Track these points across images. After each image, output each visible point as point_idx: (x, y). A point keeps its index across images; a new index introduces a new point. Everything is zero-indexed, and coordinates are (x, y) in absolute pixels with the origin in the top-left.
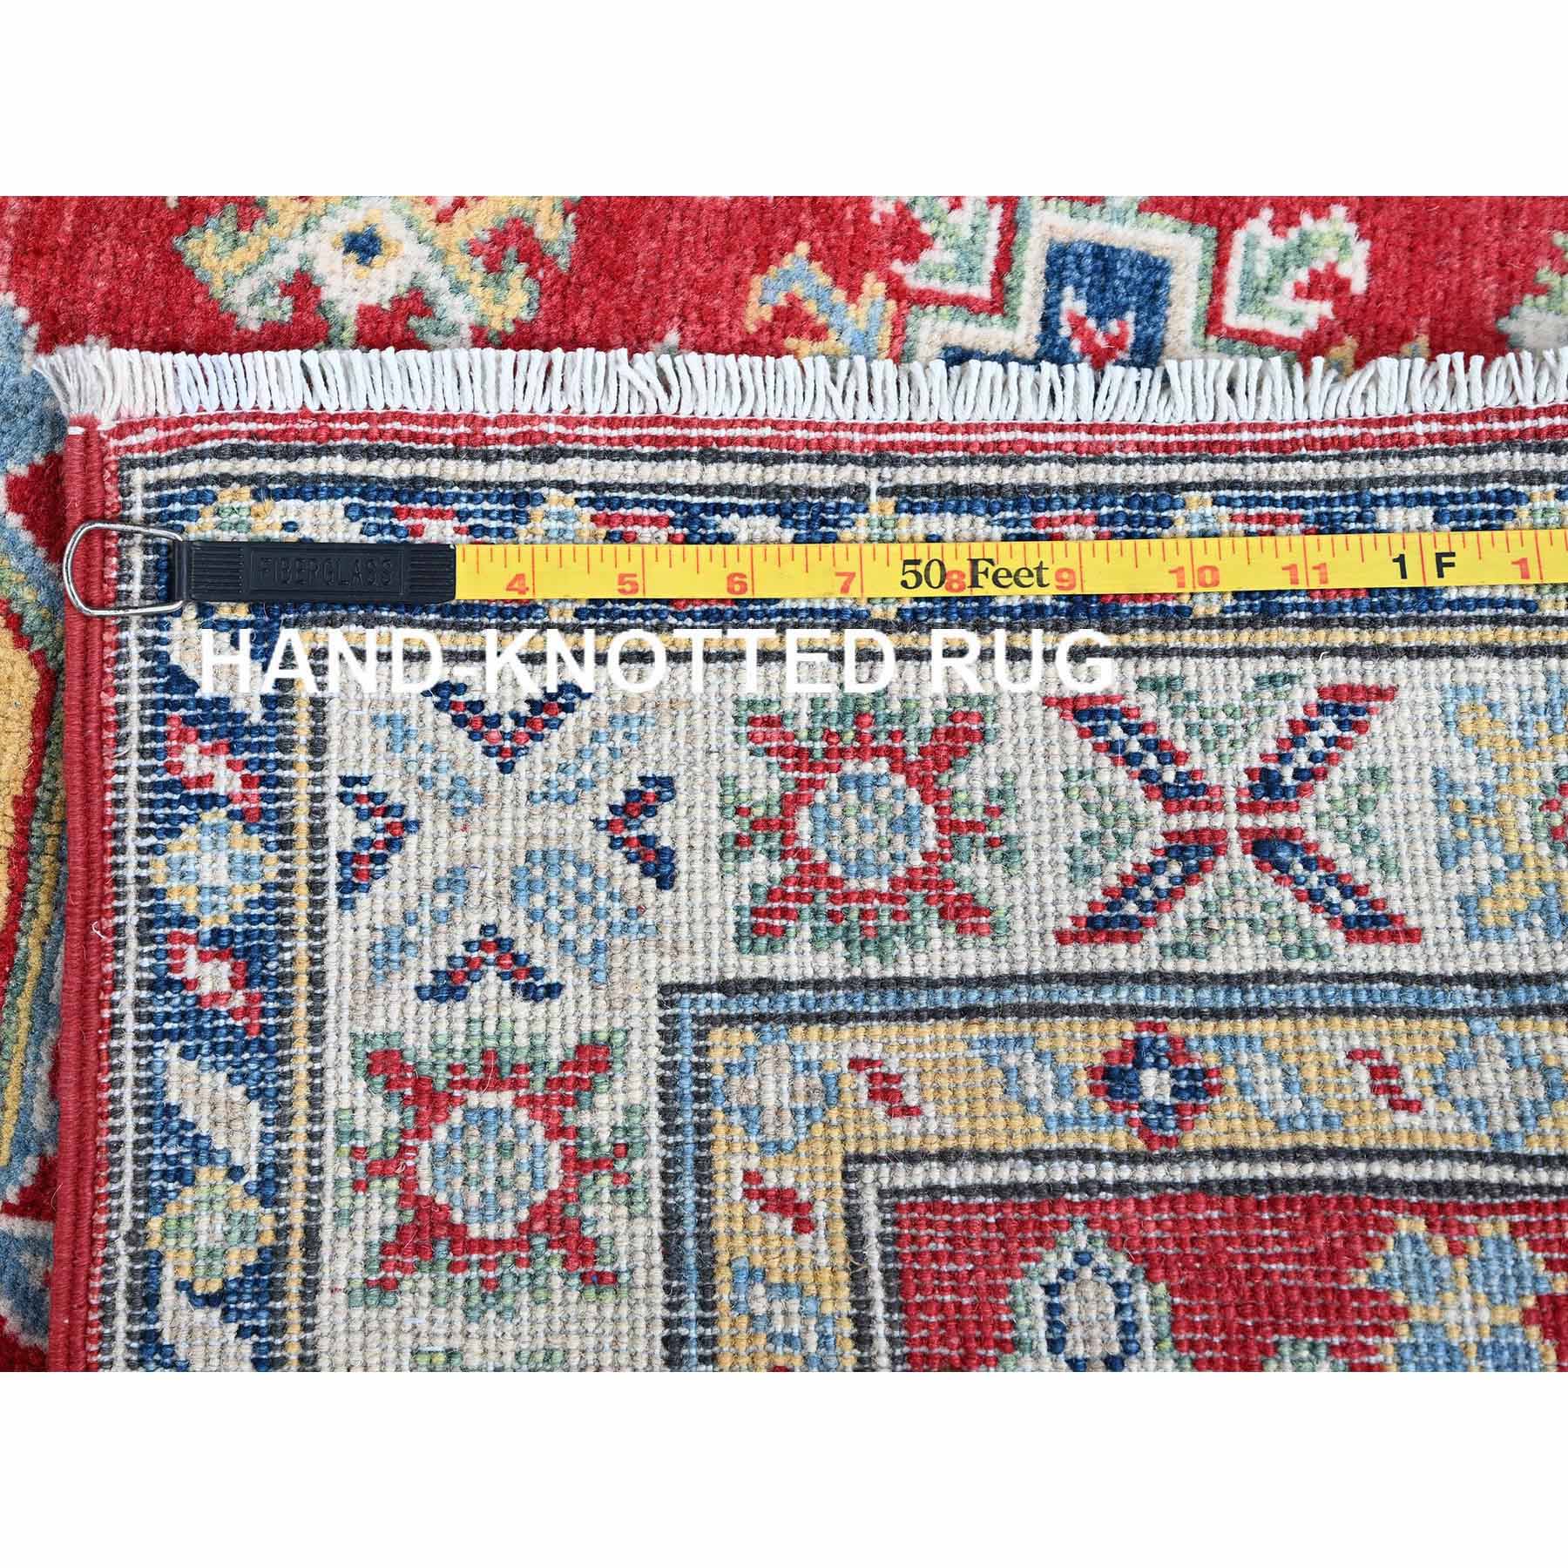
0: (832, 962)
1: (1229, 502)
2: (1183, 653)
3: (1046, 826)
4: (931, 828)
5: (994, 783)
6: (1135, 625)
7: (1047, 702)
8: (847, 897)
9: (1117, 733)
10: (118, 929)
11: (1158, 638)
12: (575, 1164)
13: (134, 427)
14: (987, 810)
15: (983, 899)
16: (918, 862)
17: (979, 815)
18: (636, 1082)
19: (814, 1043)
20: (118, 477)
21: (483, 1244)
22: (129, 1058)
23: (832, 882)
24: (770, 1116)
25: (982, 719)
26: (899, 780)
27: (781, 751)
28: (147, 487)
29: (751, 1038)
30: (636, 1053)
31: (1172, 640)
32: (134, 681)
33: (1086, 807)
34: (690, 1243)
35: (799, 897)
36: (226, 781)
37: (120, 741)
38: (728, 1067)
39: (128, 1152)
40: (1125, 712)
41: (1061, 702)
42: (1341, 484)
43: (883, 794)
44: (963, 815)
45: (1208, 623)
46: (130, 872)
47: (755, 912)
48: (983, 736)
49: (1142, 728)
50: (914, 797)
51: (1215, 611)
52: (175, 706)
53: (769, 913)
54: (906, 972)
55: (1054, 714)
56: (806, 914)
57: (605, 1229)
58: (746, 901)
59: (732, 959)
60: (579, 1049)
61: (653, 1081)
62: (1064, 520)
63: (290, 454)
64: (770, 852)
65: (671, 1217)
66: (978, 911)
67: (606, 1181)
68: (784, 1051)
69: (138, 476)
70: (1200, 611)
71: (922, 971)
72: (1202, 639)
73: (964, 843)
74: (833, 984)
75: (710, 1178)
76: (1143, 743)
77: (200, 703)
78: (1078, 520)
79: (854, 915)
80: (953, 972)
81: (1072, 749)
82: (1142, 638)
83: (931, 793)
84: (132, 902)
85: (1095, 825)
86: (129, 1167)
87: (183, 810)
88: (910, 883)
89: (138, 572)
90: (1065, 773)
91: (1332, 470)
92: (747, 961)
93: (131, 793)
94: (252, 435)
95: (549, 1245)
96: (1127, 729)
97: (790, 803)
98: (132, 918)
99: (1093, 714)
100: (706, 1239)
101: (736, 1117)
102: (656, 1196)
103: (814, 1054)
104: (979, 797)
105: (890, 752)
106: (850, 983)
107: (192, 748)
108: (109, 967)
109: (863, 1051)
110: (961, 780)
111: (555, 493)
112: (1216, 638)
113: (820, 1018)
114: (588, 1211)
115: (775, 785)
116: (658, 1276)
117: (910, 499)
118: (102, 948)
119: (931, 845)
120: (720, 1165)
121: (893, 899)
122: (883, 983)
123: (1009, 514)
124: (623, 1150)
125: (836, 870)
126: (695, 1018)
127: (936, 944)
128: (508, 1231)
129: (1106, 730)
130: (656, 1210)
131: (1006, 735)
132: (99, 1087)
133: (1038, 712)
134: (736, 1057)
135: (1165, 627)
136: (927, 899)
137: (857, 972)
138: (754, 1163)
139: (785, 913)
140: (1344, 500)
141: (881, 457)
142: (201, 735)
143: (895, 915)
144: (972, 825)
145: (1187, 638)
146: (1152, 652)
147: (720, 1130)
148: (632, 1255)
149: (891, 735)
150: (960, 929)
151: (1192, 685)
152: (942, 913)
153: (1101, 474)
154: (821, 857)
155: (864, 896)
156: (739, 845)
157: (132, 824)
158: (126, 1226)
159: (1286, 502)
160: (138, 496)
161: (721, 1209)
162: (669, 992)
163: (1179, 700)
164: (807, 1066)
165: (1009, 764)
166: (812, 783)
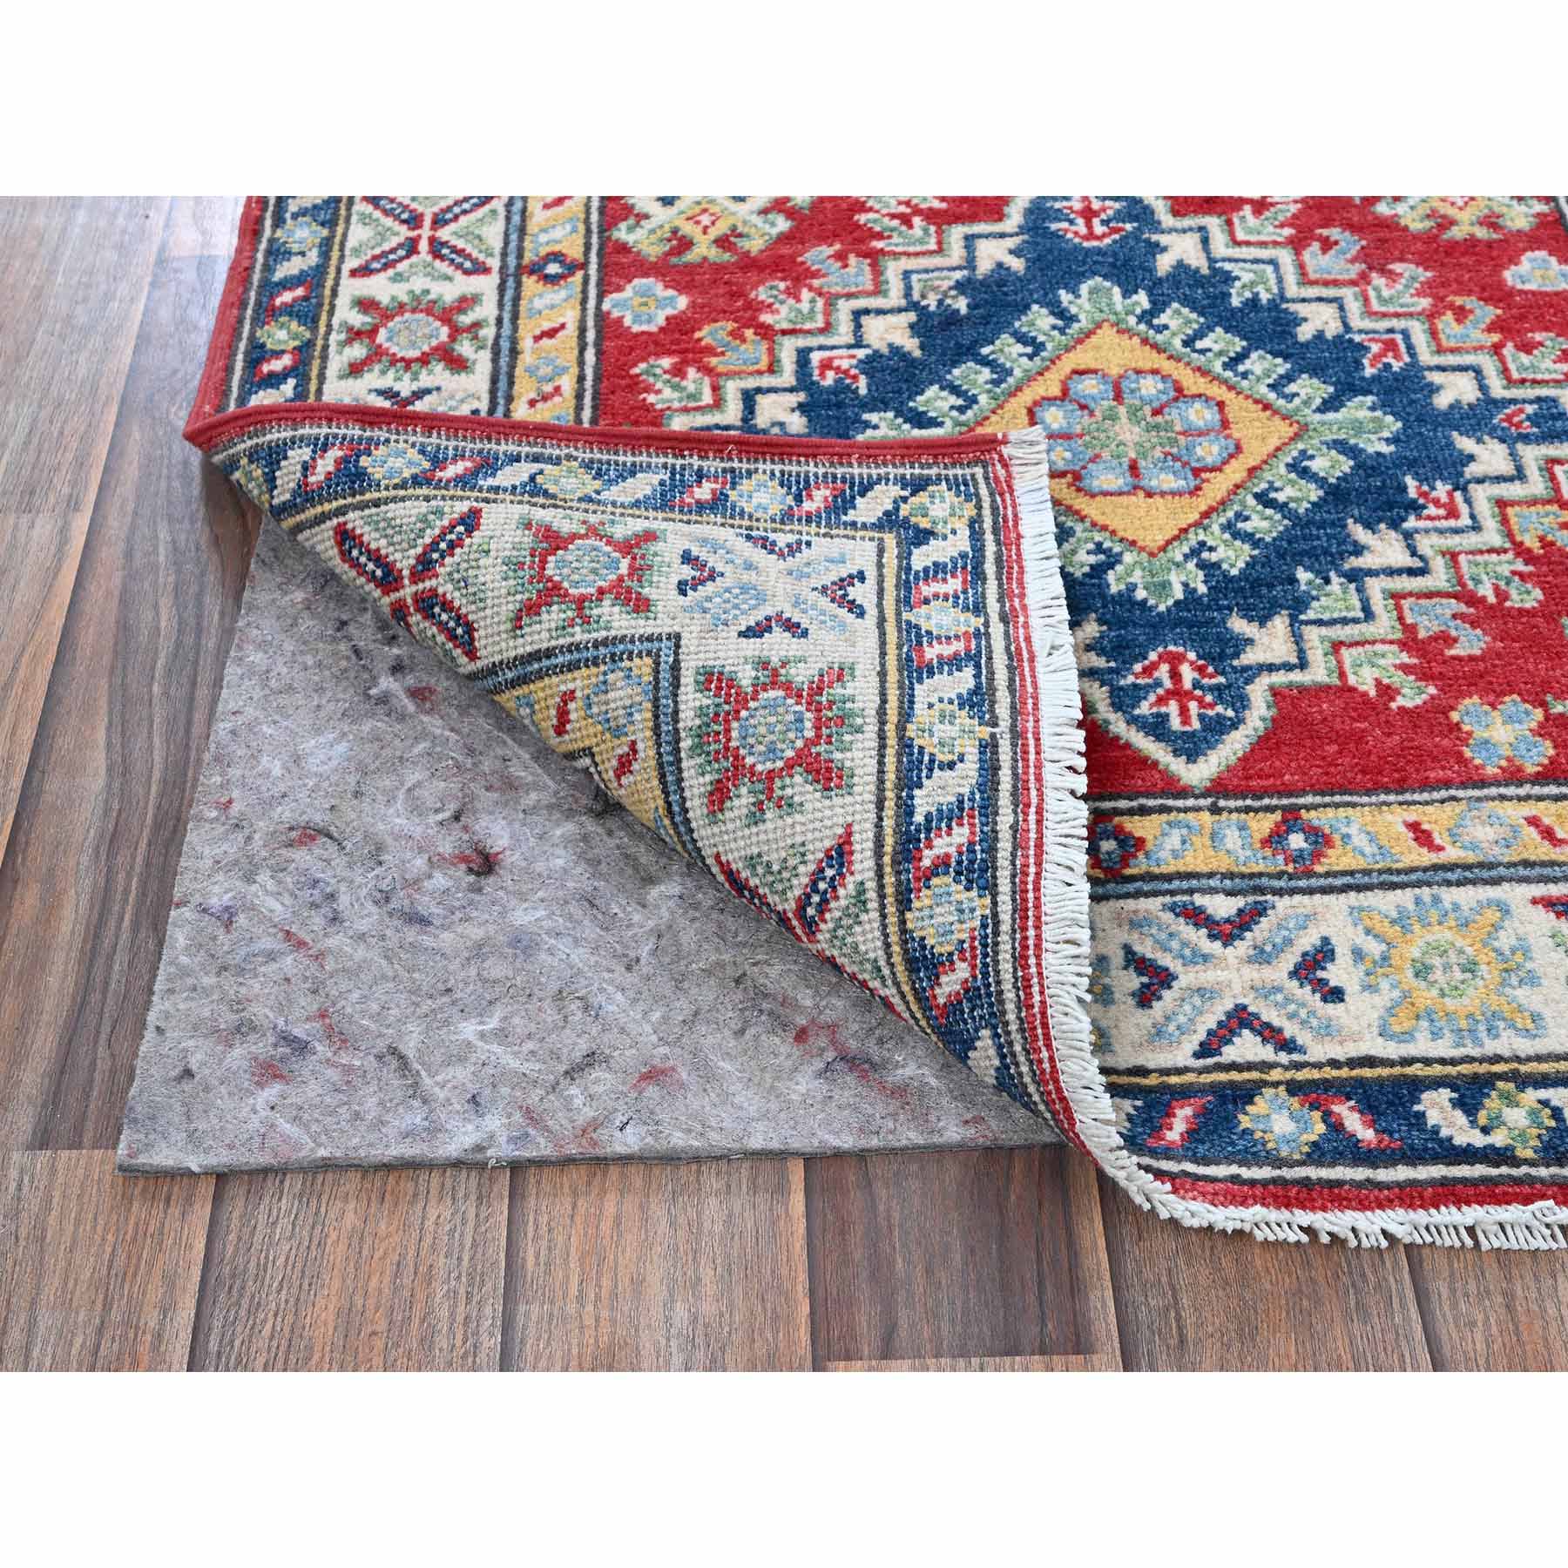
0: (688, 718)
1: (984, 926)
2: (883, 907)
3: (771, 836)
4: (769, 765)
5: (797, 799)
6: (899, 873)
7: (850, 825)
8: (727, 721)
9: (829, 873)
10: (730, 459)
11: (889, 890)
12: (581, 602)
13: (1005, 466)
14: (781, 798)
15: (728, 804)
16: (749, 761)
17: (779, 793)
18: (624, 623)
19: (643, 717)
20: (976, 462)
21: (544, 562)
22: (662, 460)
23: (737, 712)
24: (603, 697)
25: (838, 787)
26: (799, 744)
27: (822, 681)
28: (973, 475)
29: (646, 679)
30: (642, 622)
31: (889, 900)
32: (865, 471)
33: (785, 860)
34: (536, 666)
35: (729, 695)
36: (808, 506)
37: (832, 464)
38: (630, 669)
39: (613, 458)
40: (842, 876)
41: (849, 834)
42: (1001, 1002)
43: (791, 735)
44: (778, 783)
45: (903, 922)
46: (761, 466)
47: (721, 673)
48: (828, 789)
49: (834, 888)
50: (790, 753)
51: (910, 925)
52: (851, 488)
53: (720, 680)
54: (684, 764)
55: (840, 831)
56: (717, 700)
57: (545, 616)
58: (727, 669)
59: (693, 664)
60: (648, 600)
61: (624, 632)
62: (972, 825)
63: (995, 531)
64: (757, 678)
65: (549, 653)
66: (722, 802)
67: (570, 614)
68: (638, 699)
69: (979, 471)
70: (908, 915)
71: (685, 774)
72: (892, 919)
73: (760, 786)
74: (676, 721)
75: (570, 670)
76: (825, 892)
77: (853, 498)
78: (973, 833)
79: (716, 727)
80: (687, 794)
81: (818, 845)
82: (889, 880)
83: (790, 765)
84: (745, 466)
85: (775, 868)
86: (605, 457)
87: (794, 489)
88: (736, 757)
89: (926, 472)
90: (803, 844)
91: (1010, 995)
92: (691, 673)
93: (805, 468)
94: (1005, 516)
95: (539, 591)
96: (833, 879)
97: (787, 687)
98: (736, 464)
99: (841, 855)
100: (540, 675)
101: (601, 678)
102: (561, 641)
103: (637, 717)
104: (789, 791)
105: (818, 736)
106: (677, 731)
107: (828, 493)
108: (711, 455)
109: (640, 746)
110: (798, 779)
111: (982, 620)
112: (893, 929)
113: (656, 717)
114: (555, 608)
115: (800, 679)
116: (521, 651)
117: (989, 747)
118: (721, 451)
119: (759, 768)
120: (576, 674)
121: (727, 748)
122: (678, 750)
123: (977, 796)
124: (586, 620)
125: (744, 713)
126: (660, 649)
127: (701, 780)
128: (548, 572)
129: (832, 866)
130: (553, 643)
131: (827, 802)
132: (648, 447)
133: (841, 820)
134: (635, 672)
135: (898, 893)
136: (727, 770)
137: (683, 734)
138: (578, 694)
139: (719, 688)
140: (991, 1005)
141: (1017, 735)
142: (835, 497)
143: (717, 752)
144: (771, 790)
145: (891, 909)
146: (881, 887)
147: (594, 670)
148: (531, 634)
149: (829, 736)
150: (711, 794)
151: (864, 917)
152: (719, 781)
153: (1005, 846)
154: (752, 704)
155: (728, 731)
156: (764, 664)
157: (787, 468)
158: (575, 453)
159: (985, 965)
160: (968, 471)
161: (555, 680)
162: (676, 638)
163: (852, 910)
164: (631, 714)
165: (809, 806)
166: (800, 696)
